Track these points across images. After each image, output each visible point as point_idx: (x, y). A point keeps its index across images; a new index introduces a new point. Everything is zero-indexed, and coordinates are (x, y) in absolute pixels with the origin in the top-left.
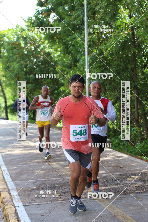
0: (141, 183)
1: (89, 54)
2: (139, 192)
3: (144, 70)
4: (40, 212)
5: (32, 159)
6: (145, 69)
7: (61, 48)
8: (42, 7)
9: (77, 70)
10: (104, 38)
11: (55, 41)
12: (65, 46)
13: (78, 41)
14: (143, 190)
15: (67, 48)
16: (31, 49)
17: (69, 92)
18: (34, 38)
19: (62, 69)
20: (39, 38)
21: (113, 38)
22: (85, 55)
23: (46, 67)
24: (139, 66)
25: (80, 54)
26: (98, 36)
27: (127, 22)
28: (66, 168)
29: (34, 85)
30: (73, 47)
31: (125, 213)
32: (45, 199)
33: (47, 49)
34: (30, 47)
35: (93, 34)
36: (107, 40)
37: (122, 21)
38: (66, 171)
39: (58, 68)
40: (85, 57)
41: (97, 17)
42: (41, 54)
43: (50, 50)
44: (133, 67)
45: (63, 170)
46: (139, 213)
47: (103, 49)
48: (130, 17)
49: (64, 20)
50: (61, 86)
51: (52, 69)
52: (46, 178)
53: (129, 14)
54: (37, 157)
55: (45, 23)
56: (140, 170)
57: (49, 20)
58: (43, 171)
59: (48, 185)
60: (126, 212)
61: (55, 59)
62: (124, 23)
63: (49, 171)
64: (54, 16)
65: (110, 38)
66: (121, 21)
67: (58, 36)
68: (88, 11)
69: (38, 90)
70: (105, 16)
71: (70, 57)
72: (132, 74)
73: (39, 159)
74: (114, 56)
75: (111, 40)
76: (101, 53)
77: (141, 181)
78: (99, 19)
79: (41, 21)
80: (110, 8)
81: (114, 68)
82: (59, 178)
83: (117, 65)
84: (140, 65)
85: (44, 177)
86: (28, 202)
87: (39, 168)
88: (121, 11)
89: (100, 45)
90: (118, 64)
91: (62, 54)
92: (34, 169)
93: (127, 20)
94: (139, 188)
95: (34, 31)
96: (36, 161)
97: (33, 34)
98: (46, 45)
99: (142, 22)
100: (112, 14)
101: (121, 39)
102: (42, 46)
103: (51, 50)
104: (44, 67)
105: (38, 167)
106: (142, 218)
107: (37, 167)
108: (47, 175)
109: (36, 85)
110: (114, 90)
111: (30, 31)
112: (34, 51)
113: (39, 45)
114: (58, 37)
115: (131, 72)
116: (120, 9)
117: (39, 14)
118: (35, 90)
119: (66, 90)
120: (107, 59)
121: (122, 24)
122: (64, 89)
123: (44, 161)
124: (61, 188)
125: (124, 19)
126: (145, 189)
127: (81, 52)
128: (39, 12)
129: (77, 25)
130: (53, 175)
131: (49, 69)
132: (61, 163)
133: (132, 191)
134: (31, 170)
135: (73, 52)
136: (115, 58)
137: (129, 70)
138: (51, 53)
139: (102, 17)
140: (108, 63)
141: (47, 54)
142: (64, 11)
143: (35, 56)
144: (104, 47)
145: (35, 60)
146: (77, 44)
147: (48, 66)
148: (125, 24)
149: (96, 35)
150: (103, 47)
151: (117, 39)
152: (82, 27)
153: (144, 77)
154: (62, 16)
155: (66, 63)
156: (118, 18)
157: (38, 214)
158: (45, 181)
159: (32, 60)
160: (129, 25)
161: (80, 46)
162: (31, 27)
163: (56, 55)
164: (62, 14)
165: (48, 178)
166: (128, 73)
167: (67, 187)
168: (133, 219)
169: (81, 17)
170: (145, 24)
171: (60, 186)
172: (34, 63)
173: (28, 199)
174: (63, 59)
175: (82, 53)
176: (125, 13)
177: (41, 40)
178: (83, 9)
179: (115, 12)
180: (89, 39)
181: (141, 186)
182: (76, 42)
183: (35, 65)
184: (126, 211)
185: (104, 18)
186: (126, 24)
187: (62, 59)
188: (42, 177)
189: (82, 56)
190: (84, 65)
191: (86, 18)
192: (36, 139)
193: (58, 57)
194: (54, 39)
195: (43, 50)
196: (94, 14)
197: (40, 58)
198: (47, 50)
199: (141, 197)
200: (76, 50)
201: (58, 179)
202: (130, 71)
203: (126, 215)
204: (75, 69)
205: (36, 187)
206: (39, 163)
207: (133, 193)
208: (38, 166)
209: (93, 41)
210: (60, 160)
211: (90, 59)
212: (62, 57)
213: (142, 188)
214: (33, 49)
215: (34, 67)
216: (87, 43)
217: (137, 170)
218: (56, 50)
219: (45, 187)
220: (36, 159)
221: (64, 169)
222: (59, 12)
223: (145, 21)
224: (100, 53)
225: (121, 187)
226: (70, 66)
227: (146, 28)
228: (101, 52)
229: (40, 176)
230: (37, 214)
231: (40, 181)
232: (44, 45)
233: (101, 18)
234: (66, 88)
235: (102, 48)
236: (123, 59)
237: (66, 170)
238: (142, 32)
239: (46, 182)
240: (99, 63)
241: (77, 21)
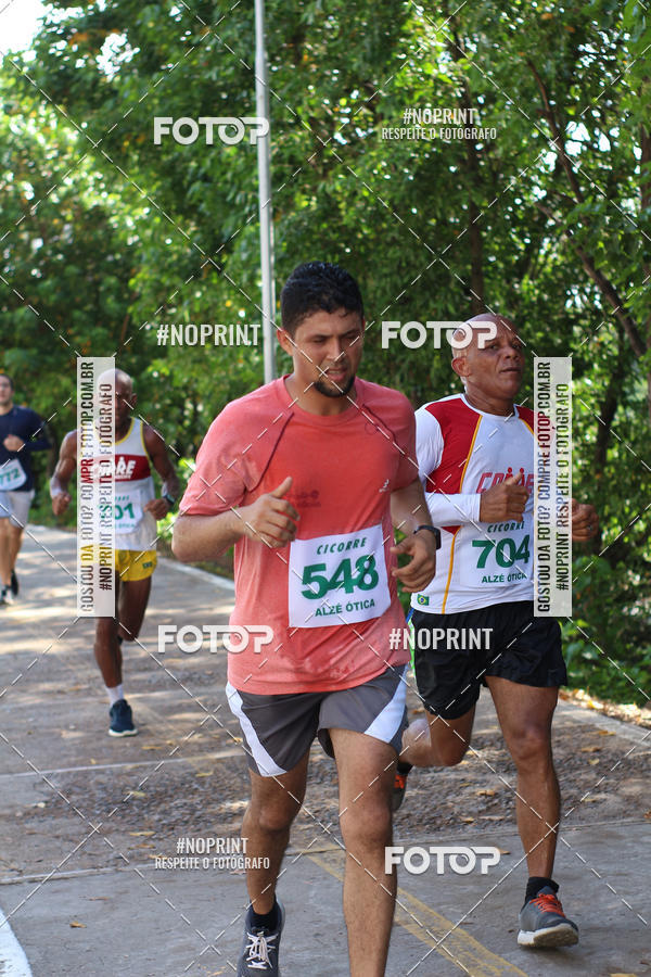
0: (506, 780)
1: (274, 216)
2: (496, 818)
3: (516, 286)
4: (66, 912)
5: (27, 681)
6: (519, 283)
7: (154, 188)
8: (69, 9)
9: (224, 285)
10: (341, 146)
11: (127, 157)
12: (169, 180)
13: (229, 156)
15: (177, 189)
16: (18, 195)
17: (189, 382)
18: (34, 148)
19: (158, 281)
20: (56, 146)
21: (382, 146)
22: (257, 219)
23: (84, 273)
24: (496, 268)
25: (235, 214)
26: (313, 136)
27: (441, 77)
28: (177, 717)
29: (34, 351)
30: (207, 185)
31: (440, 912)
32: (85, 857)
33: (90, 195)
34: (15, 186)
35: (291, 125)
36: (356, 156)
37: (420, 70)
38: (179, 732)
39: (140, 275)
40: (258, 229)
41: (310, 53)
42: (63, 219)
43: (105, 200)
44: (470, 274)
45: (163, 728)
46: (501, 911)
47: (335, 192)
48: (456, 52)
49: (163, 67)
50: (155, 358)
51: (112, 280)
52: (91, 764)
53: (451, 39)
54: (50, 671)
55: (78, 81)
57: (99, 67)
58: (75, 730)
59: (100, 794)
60: (442, 907)
61: (126, 237)
62: (428, 77)
63: (100, 732)
64: (123, 48)
65: (366, 147)
66: (414, 69)
67: (136, 137)
68: (270, 28)
69: (52, 375)
70: (343, 48)
71: (193, 229)
72: (463, 304)
73: (59, 680)
74: (385, 225)
75: (373, 154)
76: (329, 209)
77: (508, 771)
78: (317, 61)
79: (62, 67)
80: (368, 12)
81: (386, 276)
82: (148, 760)
83: (400, 262)
84: (501, 265)
85: (81, 758)
86: (12, 870)
87: (57, 718)
88: (415, 27)
89: (325, 175)
90: (403, 258)
91: (156, 214)
92: (36, 724)
93: (443, 67)
94: (496, 801)
95: (33, 114)
96: (47, 686)
97: (31, 128)
98: (84, 175)
99: (506, 73)
100: (377, 39)
101: (416, 151)
102: (68, 182)
103: (110, 200)
104: (79, 275)
105: (55, 714)
106: (510, 932)
107: (48, 715)
108: (94, 749)
109: (43, 352)
110: (388, 373)
111: (16, 113)
112: (32, 202)
113: (56, 174)
114: (140, 142)
115: (462, 293)
116: (409, 16)
117: (54, 37)
118: (36, 375)
119: (176, 373)
120: (356, 238)
121: (421, 83)
122: (165, 371)
123: (78, 690)
124: (158, 805)
125: (430, 61)
127: (242, 206)
128: (54, 29)
129: (224, 89)
130: (121, 747)
131: (97, 283)
132: (157, 694)
133: (467, 816)
134: (24, 731)
135: (203, 206)
136: (391, 234)
137: (452, 285)
138: (107, 213)
139: (333, 54)
140: (359, 253)
141: (91, 217)
142: (165, 24)
143: (36, 226)
144: (341, 184)
145: (38, 244)
146: (224, 173)
147: (96, 270)
148: (431, 83)
149: (306, 133)
150: (336, 184)
151: (397, 150)
152: (245, 94)
153: (517, 317)
154: (157, 48)
155: (175, 257)
156: (403, 56)
157: (56, 920)
158: (85, 774)
159: (26, 243)
160: (451, 90)
161: (237, 181)
162: (20, 95)
163: (130, 222)
164: (157, 40)
165: (98, 764)
166: (446, 297)
167: (184, 801)
168: (471, 935)
169: (242, 48)
170: (518, 83)
171: (153, 798)
172: (32, 256)
173: (9, 857)
174: (163, 238)
175: (247, 209)
176: (434, 35)
177: (62, 152)
178: (249, 17)
179: (389, 29)
180: (273, 148)
181: (509, 794)
182: (220, 162)
183: (37, 267)
184: (440, 904)
185: (339, 55)
186: (438, 81)
187: (156, 235)
188: (73, 759)
189: (244, 224)
190: (253, 264)
191: (260, 56)
192: (42, 594)
193: (140, 230)
194: (119, 148)
195: (76, 199)
196: (297, 38)
197: (60, 232)
198: (91, 200)
199: (507, 840)
200: (219, 200)
201: (145, 767)
202: (456, 290)
203: (443, 919)
204: (215, 281)
205: (46, 802)
206: (60, 696)
207: (471, 822)
208: (54, 711)
209: (292, 160)
210: (150, 681)
211: (281, 236)
212: (155, 230)
213: (509, 800)
214: (29, 195)
215: (35, 272)
216: (268, 166)
218: (130, 198)
219: (85, 804)
220: (42, 681)
221: (170, 721)
222: (142, 31)
223: (522, 68)
224: (325, 211)
225: (420, 799)
226: (191, 267)
227: (524, 99)
228: (326, 205)
229: (65, 756)
230: (50, 922)
231: (63, 776)
232: (76, 176)
233: (328, 58)
234: (177, 365)
235: (332, 188)
236: (424, 238)
237: (179, 726)
238: (507, 120)
239: (92, 782)
240: (321, 252)
241: (222, 68)
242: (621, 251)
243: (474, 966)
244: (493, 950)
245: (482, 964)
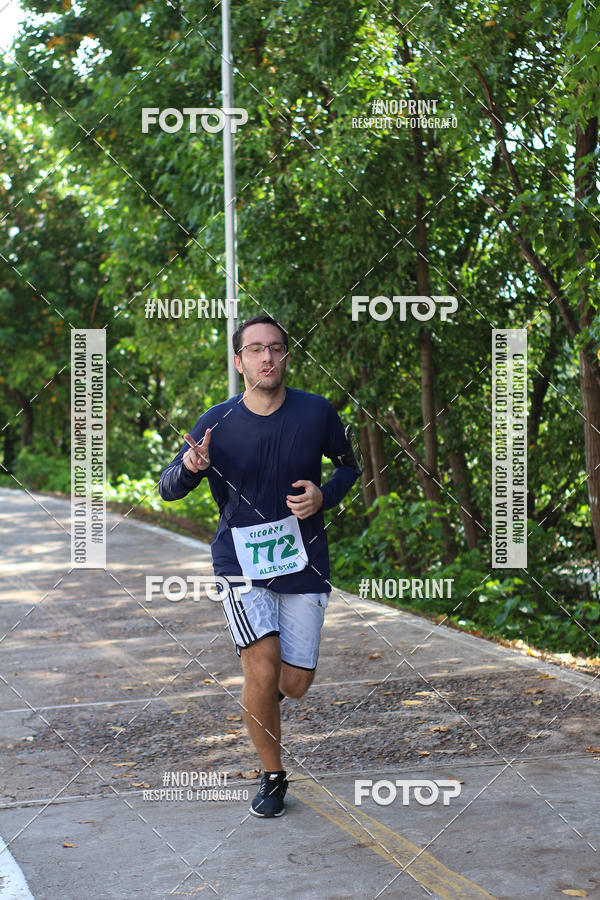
0: (458, 718)
1: (237, 204)
2: (450, 752)
3: (457, 273)
4: (58, 834)
6: (459, 270)
7: (124, 180)
8: (46, 14)
9: (188, 268)
10: (297, 142)
11: (99, 151)
12: (139, 173)
13: (195, 150)
14: (468, 743)
15: (145, 180)
17: (154, 359)
18: (12, 142)
19: (126, 266)
20: (32, 140)
21: (336, 142)
22: (222, 208)
23: (58, 258)
24: (438, 255)
25: (200, 204)
26: (273, 133)
27: (390, 78)
28: (151, 660)
29: (10, 330)
30: (173, 177)
31: (402, 835)
32: (74, 784)
33: (63, 186)
36: (312, 150)
37: (371, 72)
38: (154, 674)
39: (109, 261)
40: (222, 218)
41: (270, 56)
42: (38, 209)
44: (415, 260)
45: (139, 671)
46: (458, 834)
47: (292, 184)
48: (404, 56)
49: (134, 69)
50: (122, 336)
51: (83, 265)
52: (73, 702)
53: (401, 44)
54: (32, 619)
55: (57, 81)
56: (450, 667)
57: (74, 68)
58: (57, 672)
59: (84, 729)
60: (404, 830)
61: (97, 225)
62: (379, 79)
63: (83, 673)
64: (96, 51)
65: (321, 143)
66: (366, 71)
67: (109, 133)
68: (234, 32)
69: (27, 352)
70: (301, 51)
71: (160, 217)
72: (409, 288)
73: (40, 627)
74: (337, 215)
75: (328, 149)
76: (286, 201)
77: (460, 710)
78: (276, 63)
79: (41, 68)
80: (324, 19)
81: (338, 261)
82: (127, 699)
83: (352, 249)
84: (442, 253)
85: (65, 696)
86: (6, 796)
87: (41, 661)
88: (367, 33)
89: (283, 168)
90: (353, 244)
91: (126, 203)
92: (22, 666)
93: (392, 71)
94: (449, 737)
95: (11, 112)
96: (30, 632)
97: (8, 125)
98: (58, 168)
100: (332, 44)
101: (368, 147)
102: (43, 173)
103: (82, 191)
104: (52, 260)
105: (39, 657)
106: (469, 852)
107: (33, 658)
108: (76, 689)
109: (19, 331)
110: (339, 351)
112: (10, 192)
113: (32, 167)
114: (112, 137)
115: (408, 278)
116: (362, 23)
117: (34, 41)
118: (12, 352)
119: (141, 350)
120: (311, 227)
121: (371, 84)
122: (132, 348)
123: (60, 636)
124: (138, 739)
125: (381, 65)
126: (476, 741)
127: (208, 195)
128: (35, 32)
129: (189, 89)
130: (101, 688)
131: (68, 268)
132: (132, 640)
133: (423, 750)
134: (11, 672)
135: (171, 196)
136: (343, 223)
137: (399, 270)
138: (79, 204)
139: (291, 58)
140: (313, 241)
141: (64, 207)
142: (137, 29)
143: (13, 215)
144: (298, 177)
145: (14, 231)
146: (189, 166)
148: (382, 84)
149: (266, 130)
150: (294, 178)
151: (351, 146)
152: (209, 94)
154: (128, 51)
155: (143, 243)
156: (356, 59)
157: (49, 841)
158: (70, 711)
159: (4, 229)
160: (400, 91)
161: (201, 174)
163: (100, 211)
164: (130, 44)
165: (80, 703)
166: (394, 281)
168: (433, 855)
169: (207, 54)
171: (133, 732)
172: (9, 242)
173: (3, 785)
174: (130, 226)
175: (211, 199)
176: (385, 41)
177: (38, 147)
178: (216, 23)
179: (344, 35)
180: (236, 143)
181: (460, 731)
182: (186, 155)
183: (14, 252)
184: (402, 828)
185: (298, 59)
186: (387, 82)
187: (125, 224)
188: (57, 698)
189: (209, 214)
191: (226, 57)
192: (21, 550)
193: (111, 219)
194: (92, 143)
195: (48, 190)
196: (258, 42)
197: (35, 220)
198: (64, 190)
199: (462, 771)
200: (186, 191)
201: (124, 705)
202: (402, 275)
203: (405, 841)
204: (180, 266)
205: (34, 736)
206: (42, 642)
207: (426, 755)
208: (37, 655)
209: (253, 153)
210: (125, 629)
211: (244, 225)
212: (124, 219)
213: (461, 735)
214: (7, 186)
215: (12, 256)
217: (437, 668)
218: (102, 190)
219: (70, 738)
220: (26, 628)
221: (145, 665)
222: (115, 36)
223: (466, 71)
224: (283, 202)
225: (379, 734)
226: (157, 252)
228: (284, 197)
229: (50, 695)
230: (44, 843)
231: (48, 713)
232: (51, 169)
233: (286, 61)
234: (142, 343)
235: (290, 180)
236: (374, 227)
237: (153, 669)
239: (76, 718)
240: (278, 240)
241: (191, 70)
242: (559, 237)
243: (437, 883)
244: (453, 869)
245: (444, 881)
